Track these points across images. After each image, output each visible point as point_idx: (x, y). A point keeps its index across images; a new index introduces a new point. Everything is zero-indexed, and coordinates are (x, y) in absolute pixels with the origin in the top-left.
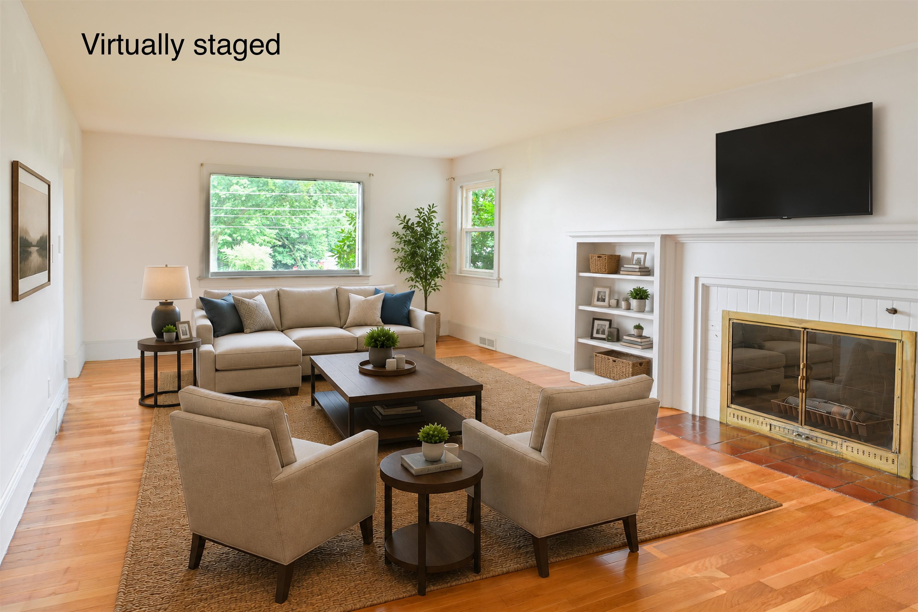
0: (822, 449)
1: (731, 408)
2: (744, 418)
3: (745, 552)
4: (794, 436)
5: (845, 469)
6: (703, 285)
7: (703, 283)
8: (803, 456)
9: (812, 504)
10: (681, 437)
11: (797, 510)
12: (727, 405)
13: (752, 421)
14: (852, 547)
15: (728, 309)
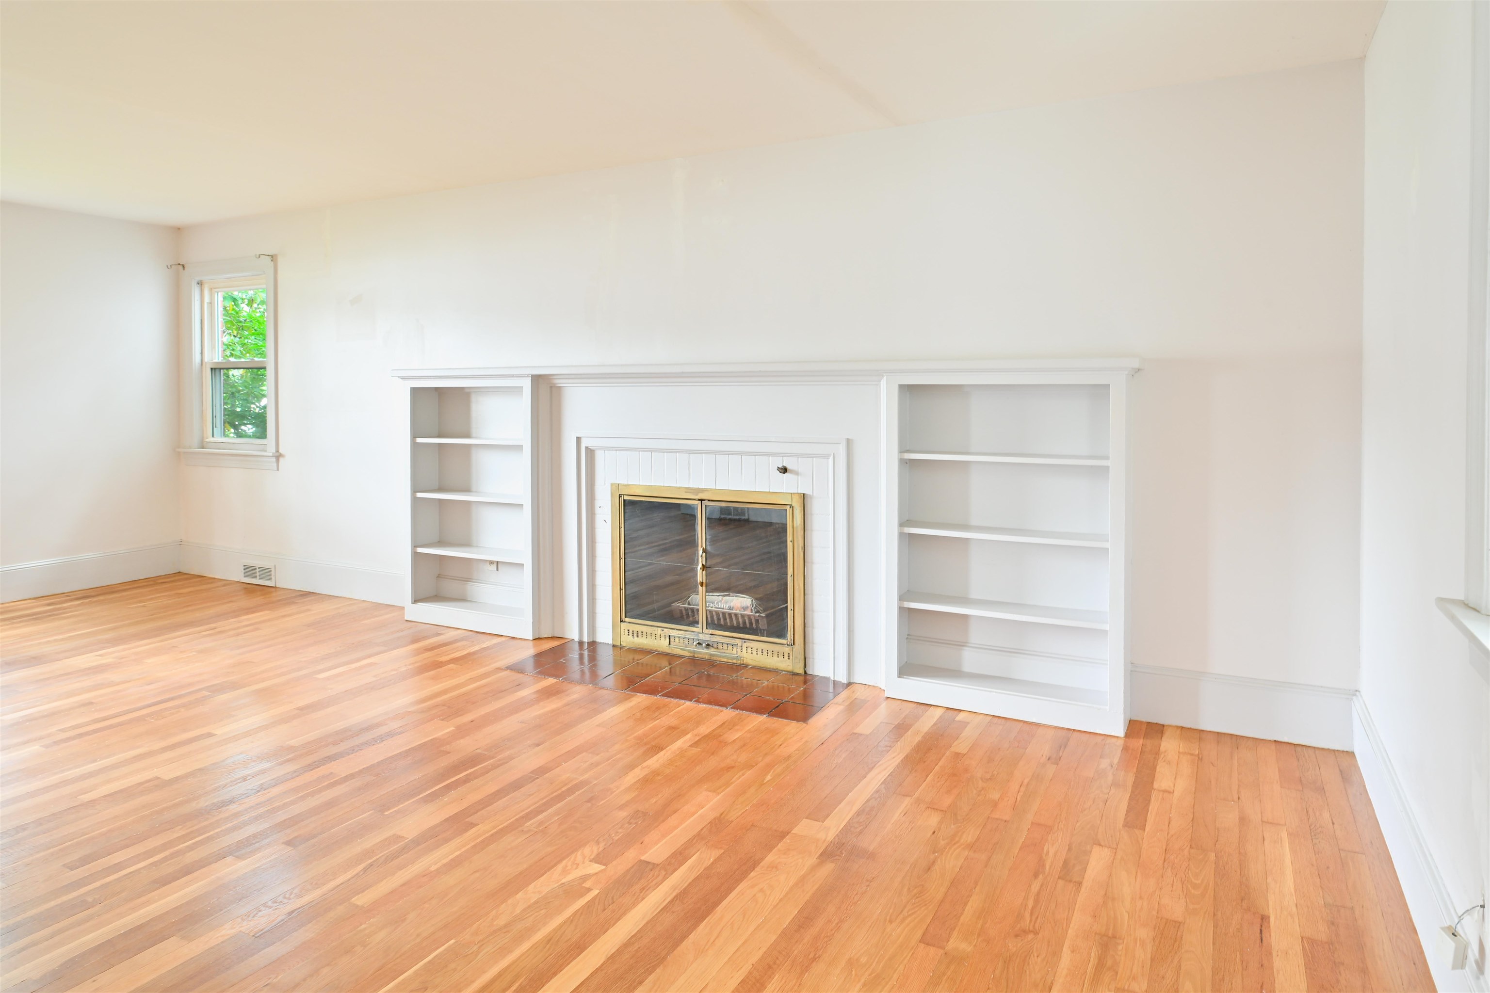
0: (723, 657)
1: (625, 622)
2: (640, 634)
3: (627, 825)
4: (694, 646)
5: (745, 678)
6: (587, 448)
7: (587, 446)
8: (703, 671)
9: (707, 733)
10: (561, 679)
11: (691, 746)
12: (621, 619)
13: (649, 636)
14: (744, 776)
15: (618, 482)
